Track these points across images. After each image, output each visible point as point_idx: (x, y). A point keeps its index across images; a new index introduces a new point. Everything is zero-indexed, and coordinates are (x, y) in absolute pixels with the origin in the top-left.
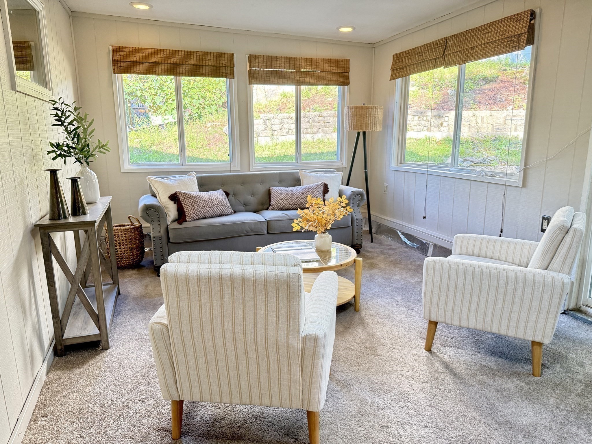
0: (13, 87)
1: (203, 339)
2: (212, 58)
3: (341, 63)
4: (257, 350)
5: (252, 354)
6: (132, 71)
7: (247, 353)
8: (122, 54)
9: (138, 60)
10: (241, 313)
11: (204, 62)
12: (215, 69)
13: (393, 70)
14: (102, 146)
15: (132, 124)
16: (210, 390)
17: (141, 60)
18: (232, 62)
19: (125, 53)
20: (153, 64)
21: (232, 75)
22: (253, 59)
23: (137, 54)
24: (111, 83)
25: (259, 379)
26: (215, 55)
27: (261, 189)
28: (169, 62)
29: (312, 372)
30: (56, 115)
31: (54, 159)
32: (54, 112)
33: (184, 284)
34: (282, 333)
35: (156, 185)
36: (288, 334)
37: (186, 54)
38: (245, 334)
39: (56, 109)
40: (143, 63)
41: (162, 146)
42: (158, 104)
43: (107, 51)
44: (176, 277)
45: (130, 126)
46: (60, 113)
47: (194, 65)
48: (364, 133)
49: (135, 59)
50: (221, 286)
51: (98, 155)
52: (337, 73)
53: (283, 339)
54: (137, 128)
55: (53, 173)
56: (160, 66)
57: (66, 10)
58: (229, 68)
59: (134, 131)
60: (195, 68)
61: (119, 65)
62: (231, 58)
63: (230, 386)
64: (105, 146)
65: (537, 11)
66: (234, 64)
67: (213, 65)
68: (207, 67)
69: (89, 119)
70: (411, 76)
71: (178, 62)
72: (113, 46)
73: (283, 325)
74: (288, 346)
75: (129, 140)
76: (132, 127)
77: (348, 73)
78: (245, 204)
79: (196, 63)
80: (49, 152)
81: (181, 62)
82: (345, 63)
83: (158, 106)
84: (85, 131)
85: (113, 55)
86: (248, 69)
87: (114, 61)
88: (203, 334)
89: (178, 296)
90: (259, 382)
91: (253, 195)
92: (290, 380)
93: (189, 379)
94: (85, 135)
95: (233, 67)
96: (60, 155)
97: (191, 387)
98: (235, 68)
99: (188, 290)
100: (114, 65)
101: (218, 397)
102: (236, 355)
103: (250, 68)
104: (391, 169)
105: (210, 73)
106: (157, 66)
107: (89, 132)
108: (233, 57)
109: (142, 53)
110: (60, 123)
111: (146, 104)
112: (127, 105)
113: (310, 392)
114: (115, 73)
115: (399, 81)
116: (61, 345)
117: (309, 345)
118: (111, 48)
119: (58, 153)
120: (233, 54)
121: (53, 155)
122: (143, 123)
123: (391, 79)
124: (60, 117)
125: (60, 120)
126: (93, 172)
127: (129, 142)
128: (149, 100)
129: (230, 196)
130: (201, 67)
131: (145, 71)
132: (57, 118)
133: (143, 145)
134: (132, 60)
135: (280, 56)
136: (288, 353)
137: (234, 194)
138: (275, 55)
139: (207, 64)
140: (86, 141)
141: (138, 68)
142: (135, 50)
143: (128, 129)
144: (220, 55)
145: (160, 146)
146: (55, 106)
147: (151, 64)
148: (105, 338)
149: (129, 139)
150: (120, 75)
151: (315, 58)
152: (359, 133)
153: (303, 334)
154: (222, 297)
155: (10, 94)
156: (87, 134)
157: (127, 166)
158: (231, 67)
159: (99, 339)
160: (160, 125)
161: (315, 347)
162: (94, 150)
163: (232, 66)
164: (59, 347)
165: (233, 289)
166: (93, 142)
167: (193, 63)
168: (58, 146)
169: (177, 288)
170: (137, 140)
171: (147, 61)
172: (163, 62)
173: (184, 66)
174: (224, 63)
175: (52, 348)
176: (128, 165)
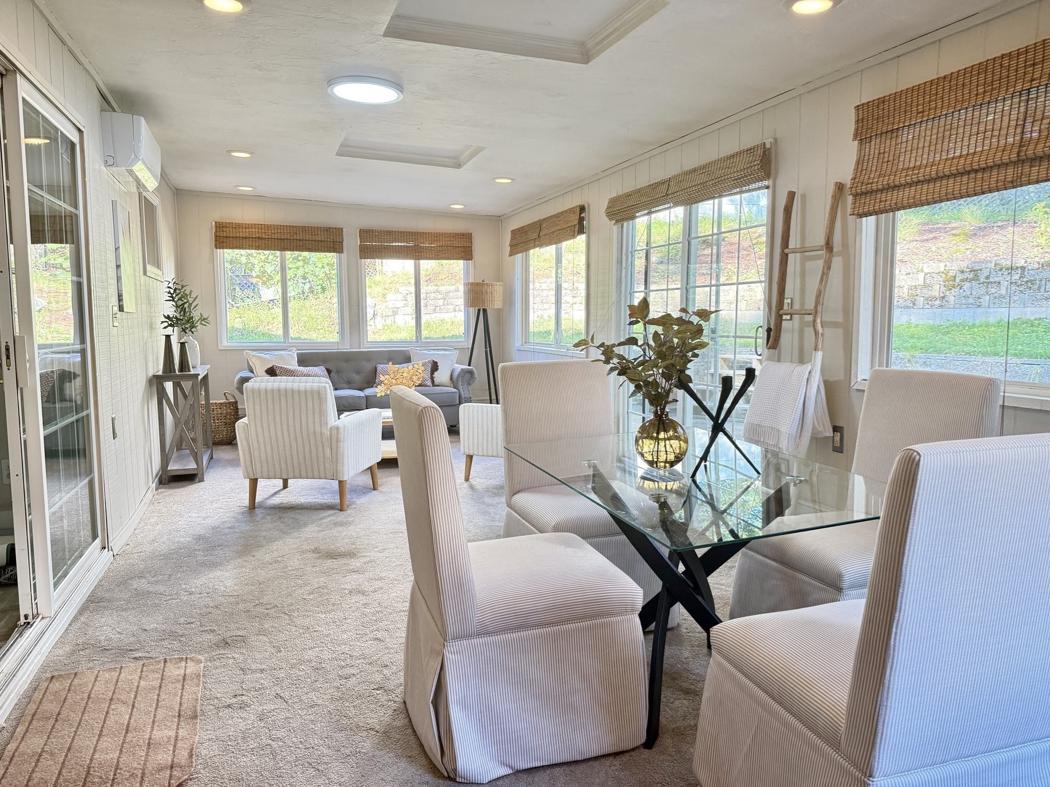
0: (145, 273)
1: (269, 431)
2: (319, 233)
3: (462, 237)
4: (302, 437)
5: (300, 440)
6: (235, 246)
7: (296, 440)
8: (225, 230)
9: (241, 236)
10: (292, 412)
11: (311, 236)
12: (323, 243)
13: (511, 246)
14: (203, 319)
15: (234, 298)
16: (274, 468)
17: (244, 236)
18: (341, 237)
19: (228, 229)
20: (257, 240)
21: (341, 250)
22: (365, 234)
23: (241, 230)
24: (212, 259)
25: (305, 458)
26: (322, 230)
27: (368, 367)
28: (273, 237)
29: (337, 451)
30: (169, 293)
31: (165, 328)
32: (168, 290)
33: (258, 394)
34: (317, 425)
35: (253, 360)
36: (321, 426)
37: (294, 229)
38: (295, 427)
39: (169, 287)
40: (246, 238)
41: (270, 327)
42: (269, 273)
43: (210, 226)
44: (253, 390)
45: (230, 301)
46: (172, 291)
47: (300, 240)
48: (485, 311)
49: (238, 235)
50: (280, 395)
51: (199, 327)
52: (458, 247)
53: (318, 429)
54: (240, 304)
55: (168, 337)
56: (263, 241)
57: (171, 189)
58: (338, 243)
59: (235, 308)
60: (301, 243)
61: (221, 240)
62: (340, 233)
63: (287, 465)
64: (206, 319)
65: (586, 206)
66: (343, 239)
67: (320, 239)
68: (313, 242)
69: (194, 295)
70: (532, 251)
71: (282, 237)
72: (216, 222)
73: (317, 420)
74: (321, 433)
75: (228, 319)
76: (233, 303)
77: (471, 247)
78: (348, 383)
79: (301, 238)
80: (162, 322)
81: (286, 237)
82: (468, 237)
83: (269, 276)
84: (190, 305)
85: (216, 231)
86: (359, 243)
87: (216, 236)
88: (269, 428)
89: (254, 403)
90: (305, 460)
91: (358, 372)
92: (324, 457)
93: (261, 461)
94: (190, 309)
95: (342, 242)
96: (170, 325)
97: (262, 467)
98: (344, 243)
99: (260, 398)
100: (216, 241)
101: (279, 474)
102: (290, 442)
103: (361, 242)
104: (516, 348)
105: (316, 248)
106: (260, 241)
107: (193, 306)
108: (342, 232)
109: (246, 228)
110: (171, 299)
111: (253, 272)
112: (228, 274)
113: (337, 466)
114: (216, 248)
115: (519, 257)
116: (165, 475)
117: (334, 432)
118: (214, 223)
119: (170, 323)
120: (342, 229)
121: (166, 324)
122: (248, 297)
123: (510, 255)
124: (171, 294)
125: (172, 297)
126: (196, 342)
127: (228, 322)
128: (257, 268)
129: (333, 374)
130: (307, 242)
131: (248, 247)
132: (170, 295)
133: (247, 326)
134: (235, 235)
135: (394, 230)
136: (322, 438)
137: (338, 372)
138: (388, 230)
139: (314, 239)
140: (190, 314)
141: (241, 244)
142: (238, 226)
143: (228, 305)
144: (328, 230)
145: (268, 327)
146: (169, 286)
147: (254, 240)
148: (201, 472)
149: (228, 317)
150: (221, 250)
151: (433, 232)
152: (479, 310)
153: (329, 426)
154: (280, 402)
155: (143, 277)
156: (192, 308)
157: (225, 343)
158: (339, 242)
159: (196, 472)
160: (270, 301)
161: (338, 433)
162: (197, 323)
163: (341, 240)
164: (164, 477)
165: (286, 397)
166: (196, 315)
167: (298, 238)
168: (168, 317)
169: (253, 397)
170: (239, 319)
171: (251, 236)
172: (267, 237)
173: (288, 241)
174: (332, 238)
175: (157, 479)
176: (226, 341)
